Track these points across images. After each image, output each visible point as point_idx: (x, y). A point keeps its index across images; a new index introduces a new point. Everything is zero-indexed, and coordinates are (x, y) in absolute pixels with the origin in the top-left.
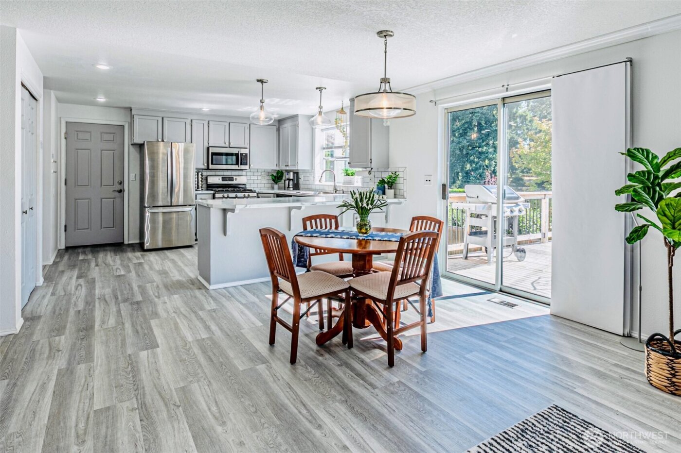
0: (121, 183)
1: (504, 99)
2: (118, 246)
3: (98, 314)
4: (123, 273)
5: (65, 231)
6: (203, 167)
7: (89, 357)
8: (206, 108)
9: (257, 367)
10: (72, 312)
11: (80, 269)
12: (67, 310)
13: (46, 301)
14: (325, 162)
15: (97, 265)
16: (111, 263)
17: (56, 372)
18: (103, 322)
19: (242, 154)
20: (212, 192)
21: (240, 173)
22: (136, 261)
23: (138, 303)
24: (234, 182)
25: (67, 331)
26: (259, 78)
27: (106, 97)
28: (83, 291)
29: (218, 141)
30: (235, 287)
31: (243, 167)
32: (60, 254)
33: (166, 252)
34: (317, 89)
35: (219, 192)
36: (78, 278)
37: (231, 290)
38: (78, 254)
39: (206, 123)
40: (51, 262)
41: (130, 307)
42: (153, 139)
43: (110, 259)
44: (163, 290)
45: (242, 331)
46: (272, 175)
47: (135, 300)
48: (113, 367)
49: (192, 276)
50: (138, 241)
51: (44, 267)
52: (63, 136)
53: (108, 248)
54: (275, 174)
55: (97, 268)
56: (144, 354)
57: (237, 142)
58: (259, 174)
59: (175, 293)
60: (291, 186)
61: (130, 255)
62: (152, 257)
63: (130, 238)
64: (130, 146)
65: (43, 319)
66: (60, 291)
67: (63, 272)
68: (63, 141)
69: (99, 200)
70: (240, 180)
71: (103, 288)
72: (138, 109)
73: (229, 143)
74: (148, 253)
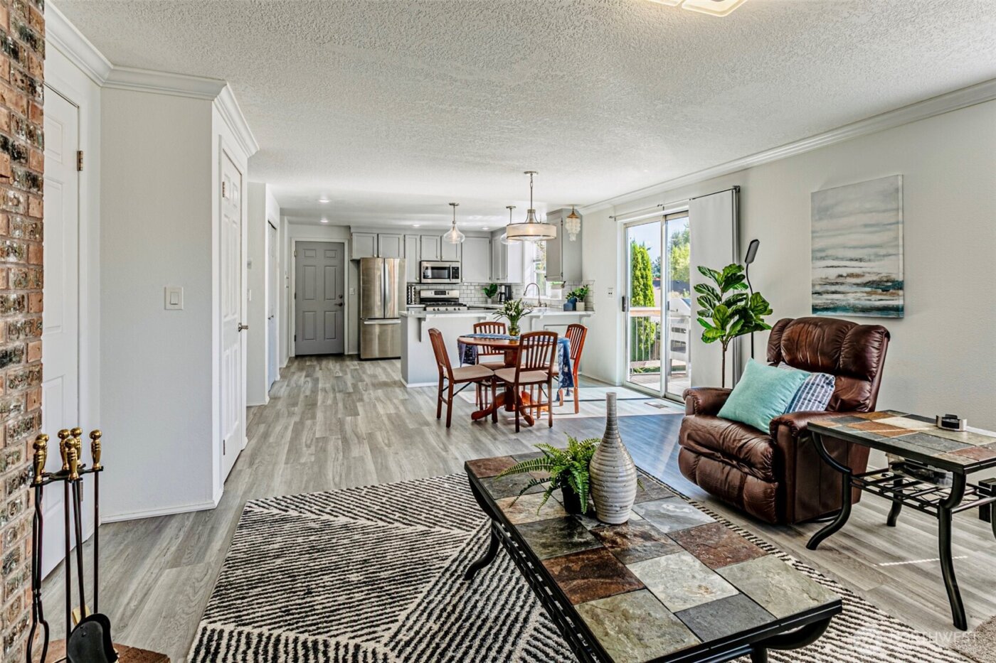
0: (342, 297)
1: (666, 216)
2: (339, 356)
3: (320, 398)
4: (341, 375)
5: (295, 340)
6: (416, 281)
7: (313, 417)
8: (417, 225)
9: (423, 428)
10: (302, 396)
11: (307, 372)
12: (298, 395)
13: (283, 390)
14: (535, 275)
15: (321, 369)
16: (332, 368)
17: (293, 422)
18: (323, 402)
19: (453, 268)
20: (424, 306)
21: (454, 286)
22: (353, 368)
23: (349, 393)
24: (447, 296)
25: (299, 406)
26: (451, 202)
27: (328, 219)
28: (310, 385)
29: (430, 254)
30: (429, 387)
31: (454, 281)
32: (291, 360)
33: (379, 361)
34: (507, 208)
35: (430, 305)
36: (306, 376)
37: (426, 389)
38: (306, 361)
39: (418, 238)
40: (284, 365)
41: (343, 396)
42: (369, 256)
43: (333, 366)
44: (371, 387)
45: (422, 411)
46: (486, 289)
47: (348, 391)
48: (328, 422)
49: (397, 379)
50: (356, 353)
51: (280, 369)
52: (293, 255)
53: (330, 358)
54: (488, 288)
55: (321, 371)
56: (349, 419)
57: (449, 257)
58: (472, 288)
59: (379, 389)
60: (503, 300)
61: (348, 363)
62: (367, 365)
63: (349, 349)
64: (350, 262)
65: (281, 400)
66: (293, 383)
67: (294, 373)
68: (294, 259)
69: (323, 313)
70: (454, 294)
71: (325, 383)
72: (358, 227)
73: (441, 257)
74: (364, 362)
